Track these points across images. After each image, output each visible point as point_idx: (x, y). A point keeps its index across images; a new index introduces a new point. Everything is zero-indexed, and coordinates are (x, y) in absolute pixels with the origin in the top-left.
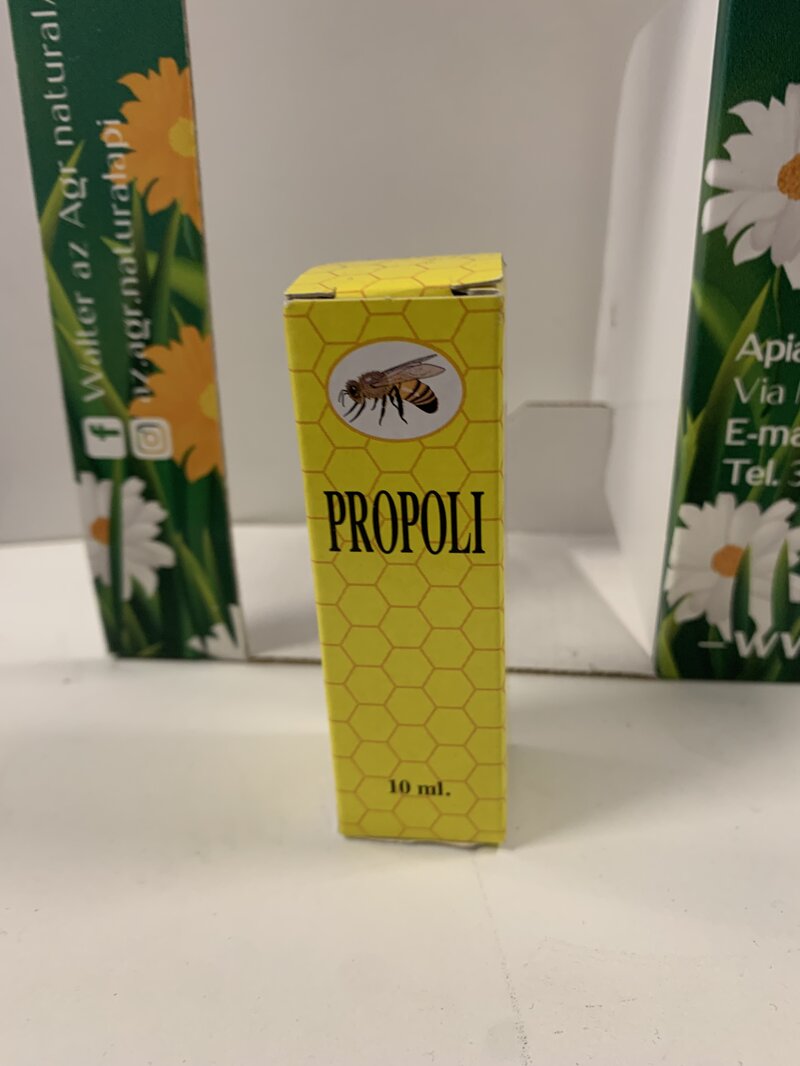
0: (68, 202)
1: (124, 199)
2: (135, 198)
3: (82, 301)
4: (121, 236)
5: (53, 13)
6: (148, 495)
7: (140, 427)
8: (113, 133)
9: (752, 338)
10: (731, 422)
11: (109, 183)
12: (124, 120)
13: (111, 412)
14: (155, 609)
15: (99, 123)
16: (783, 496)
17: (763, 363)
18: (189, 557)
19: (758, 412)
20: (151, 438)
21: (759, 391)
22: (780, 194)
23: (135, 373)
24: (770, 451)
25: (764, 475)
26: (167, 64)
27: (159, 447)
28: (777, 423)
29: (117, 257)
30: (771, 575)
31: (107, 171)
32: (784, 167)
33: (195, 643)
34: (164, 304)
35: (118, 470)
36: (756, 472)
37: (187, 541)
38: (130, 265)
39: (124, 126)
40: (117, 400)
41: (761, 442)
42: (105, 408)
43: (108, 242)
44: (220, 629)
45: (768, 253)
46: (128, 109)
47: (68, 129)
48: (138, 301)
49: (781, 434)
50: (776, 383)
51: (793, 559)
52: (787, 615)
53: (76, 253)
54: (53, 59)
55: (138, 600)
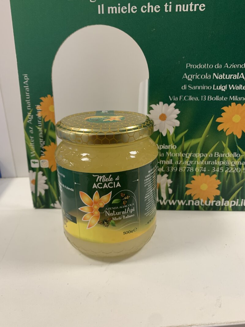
0: (29, 119)
1: (40, 119)
2: (42, 119)
3: (31, 137)
4: (39, 126)
5: (28, 87)
6: (43, 175)
7: (42, 161)
8: (38, 107)
9: (157, 145)
11: (37, 116)
12: (40, 105)
13: (36, 159)
14: (44, 198)
15: (36, 106)
16: (165, 174)
17: (159, 149)
18: (51, 186)
19: (159, 158)
20: (44, 164)
21: (159, 154)
22: (160, 120)
23: (42, 151)
24: (162, 165)
26: (49, 96)
27: (46, 165)
28: (163, 160)
29: (38, 130)
30: (165, 188)
31: (37, 114)
32: (160, 116)
33: (52, 205)
34: (48, 138)
35: (37, 170)
36: (160, 169)
37: (51, 184)
38: (41, 131)
40: (38, 156)
41: (160, 163)
42: (35, 158)
43: (37, 127)
44: (57, 202)
45: (159, 130)
46: (41, 103)
47: (30, 106)
48: (42, 138)
49: (164, 162)
50: (162, 153)
51: (169, 185)
52: (169, 196)
53: (30, 129)
54: (28, 94)
55: (40, 196)
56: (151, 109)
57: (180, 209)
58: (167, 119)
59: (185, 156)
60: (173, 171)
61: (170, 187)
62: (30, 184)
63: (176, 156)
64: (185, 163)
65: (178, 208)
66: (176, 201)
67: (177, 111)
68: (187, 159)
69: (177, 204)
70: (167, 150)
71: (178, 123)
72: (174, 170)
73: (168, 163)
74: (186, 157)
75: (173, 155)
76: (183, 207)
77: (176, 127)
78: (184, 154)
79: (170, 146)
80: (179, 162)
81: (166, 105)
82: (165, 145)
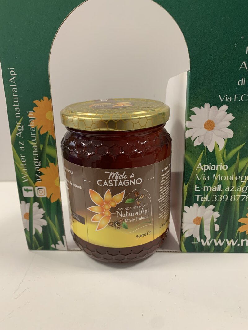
1: (34, 131)
2: (37, 131)
3: (22, 156)
4: (33, 140)
5: (16, 86)
6: (40, 207)
7: (38, 189)
8: (31, 114)
9: (200, 164)
10: (196, 185)
11: (30, 127)
12: (34, 111)
13: (30, 185)
14: (42, 237)
15: (27, 112)
16: (211, 204)
17: (203, 170)
18: (51, 222)
19: (203, 183)
20: (41, 192)
21: (203, 177)
22: (205, 129)
23: (37, 175)
24: (207, 192)
25: (206, 199)
26: (45, 98)
27: (43, 194)
28: (208, 185)
29: (32, 145)
30: (210, 224)
31: (29, 124)
32: (205, 123)
33: (53, 246)
34: (45, 157)
35: (32, 200)
36: (203, 198)
37: (50, 219)
38: (36, 148)
39: (34, 113)
40: (31, 181)
41: (204, 190)
42: (28, 184)
43: (29, 141)
44: (60, 242)
45: (203, 143)
46: (35, 109)
47: (19, 113)
48: (38, 156)
49: (209, 188)
50: (207, 175)
51: (215, 220)
52: (214, 234)
53: (20, 144)
54: (15, 96)
55: (37, 234)
56: (193, 113)
57: (229, 252)
58: (215, 128)
59: (240, 179)
60: (222, 201)
61: (217, 223)
62: (23, 218)
63: (227, 180)
64: (239, 190)
65: (226, 249)
66: (224, 240)
67: (231, 117)
68: (243, 183)
69: (226, 244)
70: (215, 172)
71: (230, 134)
72: (223, 199)
73: (216, 190)
74: (241, 181)
75: (223, 178)
76: (233, 248)
77: (228, 139)
78: (238, 177)
79: (219, 165)
80: (231, 188)
81: (215, 107)
82: (211, 165)
